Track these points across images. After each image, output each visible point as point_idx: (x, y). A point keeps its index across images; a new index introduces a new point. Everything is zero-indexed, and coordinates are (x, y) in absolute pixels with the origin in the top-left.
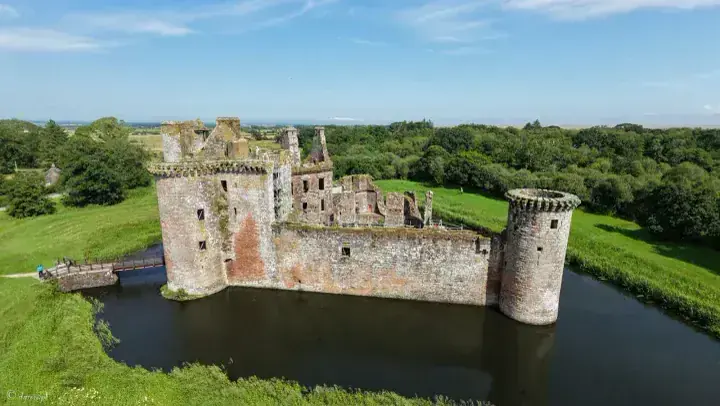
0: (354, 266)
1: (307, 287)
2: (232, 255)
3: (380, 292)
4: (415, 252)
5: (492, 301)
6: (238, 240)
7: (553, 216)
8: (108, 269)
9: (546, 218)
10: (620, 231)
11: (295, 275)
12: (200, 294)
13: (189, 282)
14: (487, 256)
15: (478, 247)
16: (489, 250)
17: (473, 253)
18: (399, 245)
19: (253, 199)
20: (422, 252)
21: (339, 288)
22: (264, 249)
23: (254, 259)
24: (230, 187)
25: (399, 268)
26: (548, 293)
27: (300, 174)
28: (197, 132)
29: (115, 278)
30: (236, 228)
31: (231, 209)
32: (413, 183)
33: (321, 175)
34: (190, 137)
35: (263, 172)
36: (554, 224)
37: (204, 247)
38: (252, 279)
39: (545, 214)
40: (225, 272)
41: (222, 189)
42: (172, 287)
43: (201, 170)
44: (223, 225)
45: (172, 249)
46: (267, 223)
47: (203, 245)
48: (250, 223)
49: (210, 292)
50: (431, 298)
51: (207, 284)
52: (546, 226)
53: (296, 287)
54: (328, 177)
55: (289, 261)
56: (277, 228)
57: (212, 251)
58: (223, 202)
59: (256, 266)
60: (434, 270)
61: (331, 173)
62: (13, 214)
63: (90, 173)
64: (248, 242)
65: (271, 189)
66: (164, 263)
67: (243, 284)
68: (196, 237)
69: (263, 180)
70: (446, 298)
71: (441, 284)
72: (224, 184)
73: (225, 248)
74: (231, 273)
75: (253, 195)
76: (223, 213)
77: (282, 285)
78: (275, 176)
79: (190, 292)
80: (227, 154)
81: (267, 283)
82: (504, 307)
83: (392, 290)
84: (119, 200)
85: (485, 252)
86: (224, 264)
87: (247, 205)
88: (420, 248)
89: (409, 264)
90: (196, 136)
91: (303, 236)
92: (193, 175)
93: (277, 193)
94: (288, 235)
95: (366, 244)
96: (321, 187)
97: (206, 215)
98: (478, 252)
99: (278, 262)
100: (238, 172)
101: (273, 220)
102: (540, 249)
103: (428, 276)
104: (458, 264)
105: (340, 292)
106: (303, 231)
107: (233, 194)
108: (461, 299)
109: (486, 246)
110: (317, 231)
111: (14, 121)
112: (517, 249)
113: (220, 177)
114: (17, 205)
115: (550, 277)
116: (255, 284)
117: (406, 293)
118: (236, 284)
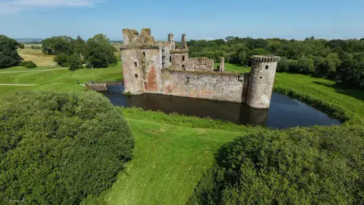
0: (191, 86)
1: (173, 94)
2: (147, 81)
3: (200, 96)
4: (214, 80)
5: (243, 101)
6: (149, 75)
7: (267, 64)
8: (105, 85)
9: (263, 65)
10: (324, 84)
11: (169, 88)
12: (135, 93)
13: (132, 89)
14: (243, 82)
15: (239, 79)
16: (243, 80)
17: (237, 81)
18: (208, 78)
19: (154, 59)
20: (217, 81)
21: (185, 94)
22: (158, 79)
23: (155, 83)
24: (146, 54)
25: (208, 87)
26: (264, 96)
27: (174, 53)
28: (135, 34)
29: (107, 88)
30: (148, 70)
31: (146, 63)
32: (231, 65)
33: (183, 54)
34: (132, 36)
35: (158, 48)
36: (267, 67)
37: (137, 77)
38: (154, 90)
39: (263, 63)
40: (144, 87)
41: (143, 56)
42: (126, 91)
43: (136, 47)
44: (143, 69)
45: (126, 76)
46: (159, 68)
47: (136, 76)
48: (153, 68)
49: (139, 94)
50: (220, 99)
51: (138, 90)
52: (264, 68)
53: (169, 94)
54: (186, 55)
55: (167, 83)
56: (163, 71)
57: (139, 78)
58: (143, 60)
59: (155, 85)
60: (221, 88)
61: (188, 54)
62: (71, 69)
63: (95, 55)
64: (152, 76)
65: (161, 55)
66: (123, 84)
67: (150, 92)
68: (134, 72)
69: (158, 52)
70: (225, 99)
71: (224, 94)
72: (144, 53)
73: (144, 78)
74: (146, 87)
75: (154, 58)
76: (144, 64)
77: (164, 93)
78: (163, 51)
79: (132, 92)
80: (145, 42)
81: (159, 92)
82: (247, 103)
83: (205, 96)
84: (106, 67)
85: (241, 81)
86: (144, 84)
87: (152, 62)
88: (216, 79)
89: (212, 85)
90: (135, 35)
91: (172, 74)
92: (133, 49)
93: (163, 57)
94: (167, 73)
95: (195, 77)
96: (183, 60)
97: (138, 64)
98: (239, 81)
99: (163, 84)
100: (149, 49)
101: (161, 68)
102: (261, 78)
103: (219, 90)
104: (231, 86)
105: (186, 96)
106: (172, 72)
107: (147, 57)
108: (231, 100)
109: (242, 78)
110: (177, 71)
111: (65, 37)
112: (253, 78)
113: (143, 51)
114: (72, 66)
115: (265, 89)
116: (155, 92)
117: (210, 97)
118: (148, 92)
